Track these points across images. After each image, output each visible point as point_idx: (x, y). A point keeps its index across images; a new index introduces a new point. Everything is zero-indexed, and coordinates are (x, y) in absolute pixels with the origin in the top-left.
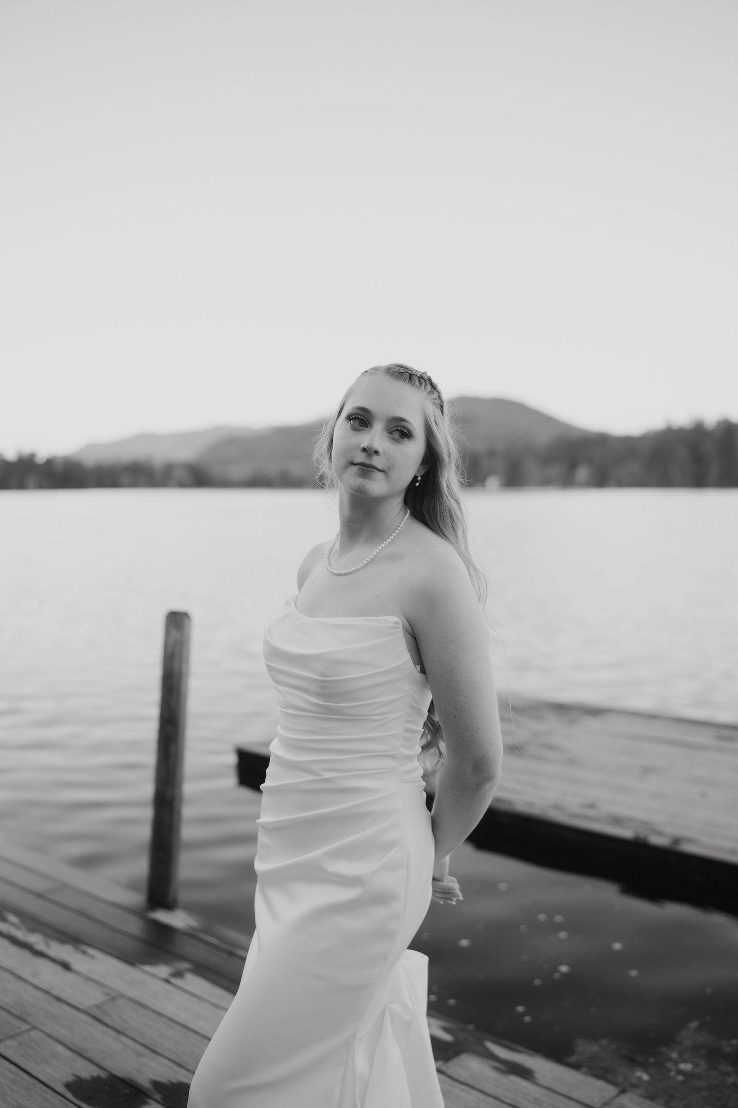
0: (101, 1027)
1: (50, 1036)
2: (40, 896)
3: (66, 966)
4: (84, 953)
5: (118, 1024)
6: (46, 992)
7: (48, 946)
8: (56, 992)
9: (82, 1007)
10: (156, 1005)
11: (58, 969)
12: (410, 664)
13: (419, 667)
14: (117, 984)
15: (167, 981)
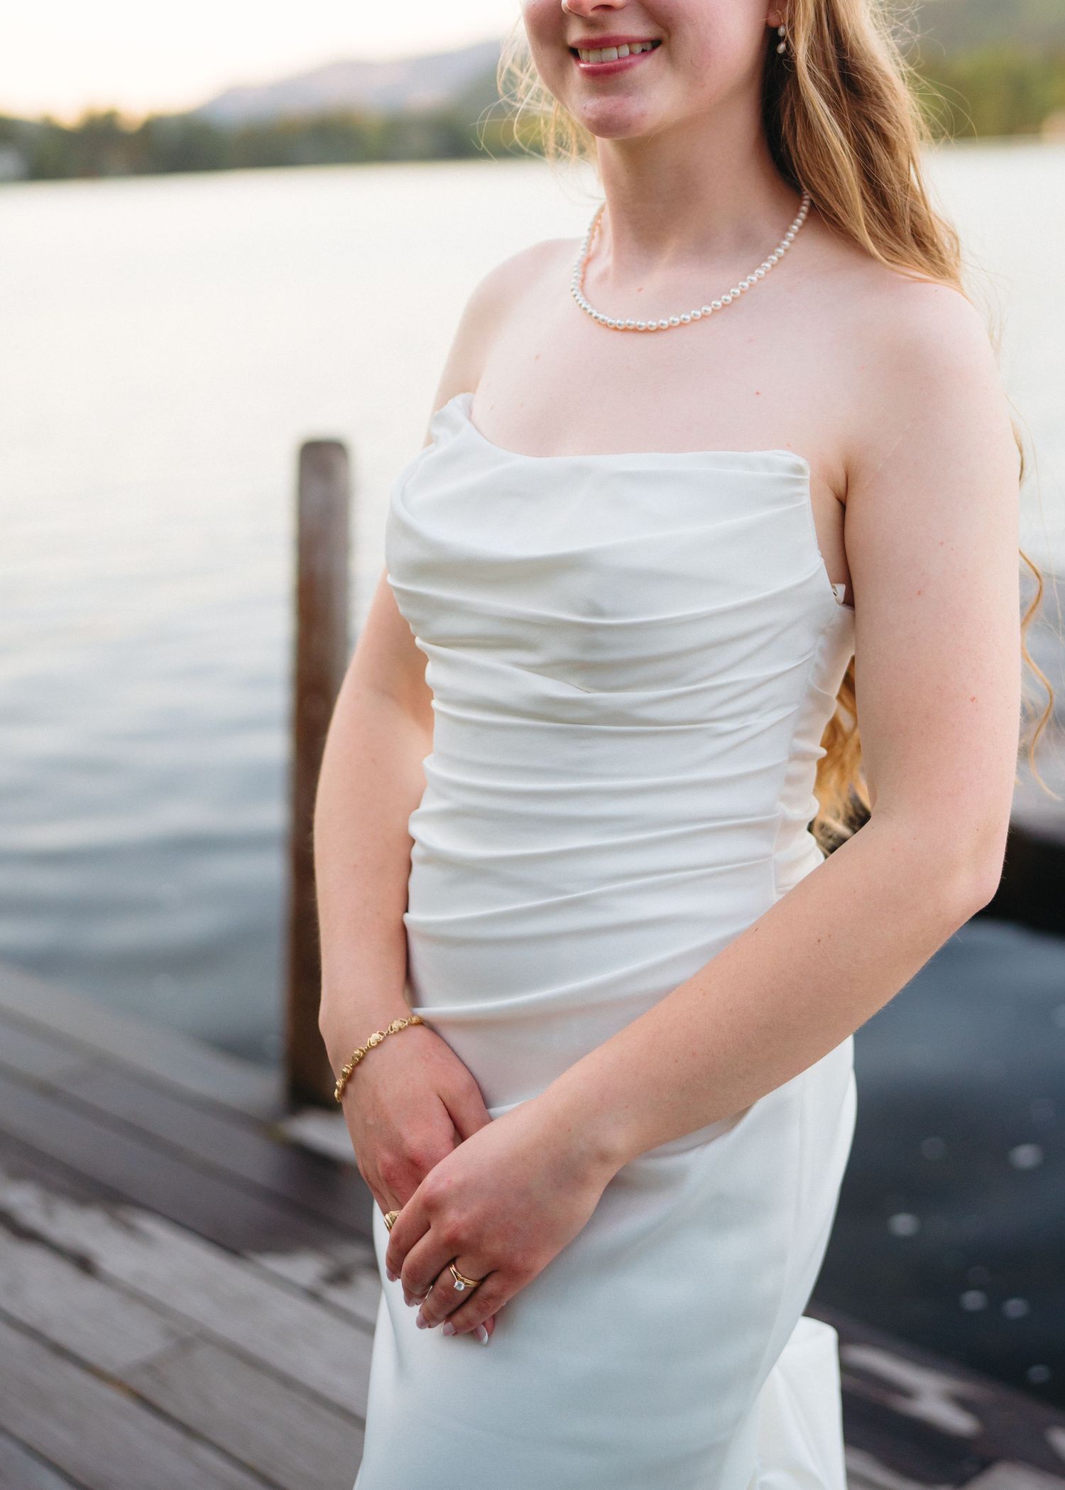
0: (149, 1421)
1: (30, 1449)
2: (47, 1091)
3: (84, 1264)
4: (130, 1229)
5: (189, 1410)
6: (33, 1333)
7: (49, 1213)
8: (58, 1333)
9: (109, 1368)
10: (283, 1358)
11: (66, 1273)
12: (824, 581)
13: (841, 589)
14: (196, 1306)
15: (313, 1296)
